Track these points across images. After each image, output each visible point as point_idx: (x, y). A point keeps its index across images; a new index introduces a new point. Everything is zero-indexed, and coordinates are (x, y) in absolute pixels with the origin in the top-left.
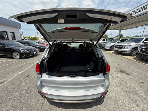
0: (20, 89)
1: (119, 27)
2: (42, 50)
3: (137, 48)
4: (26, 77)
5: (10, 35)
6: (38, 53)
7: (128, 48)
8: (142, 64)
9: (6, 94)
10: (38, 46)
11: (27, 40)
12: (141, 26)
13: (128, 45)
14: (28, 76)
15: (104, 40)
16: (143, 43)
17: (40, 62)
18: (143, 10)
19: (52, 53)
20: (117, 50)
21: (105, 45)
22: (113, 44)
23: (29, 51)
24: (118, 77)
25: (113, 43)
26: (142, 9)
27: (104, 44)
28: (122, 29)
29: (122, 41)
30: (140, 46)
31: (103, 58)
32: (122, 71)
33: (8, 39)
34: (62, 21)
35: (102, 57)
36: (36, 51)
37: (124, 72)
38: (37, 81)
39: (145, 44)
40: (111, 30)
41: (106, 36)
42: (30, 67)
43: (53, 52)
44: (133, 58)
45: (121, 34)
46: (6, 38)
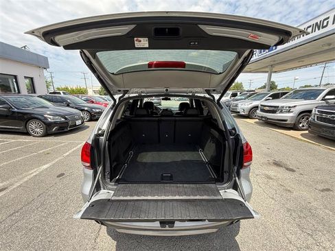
0: (42, 204)
1: (267, 67)
2: (94, 117)
3: (310, 111)
4: (58, 177)
5: (24, 84)
6: (87, 124)
7: (289, 112)
8: (322, 149)
9: (11, 215)
10: (86, 109)
11: (62, 95)
12: (316, 64)
13: (289, 105)
14: (63, 174)
15: (234, 95)
16: (322, 100)
17: (91, 139)
18: (319, 29)
19: (118, 121)
20: (265, 118)
21: (236, 105)
22: (255, 103)
23: (66, 119)
24: (269, 177)
25: (255, 100)
26: (318, 26)
27: (236, 102)
28: (274, 70)
29: (275, 96)
30: (316, 108)
31: (236, 131)
32: (277, 164)
33: (19, 92)
34: (144, 42)
35: (234, 129)
36: (82, 119)
37: (282, 166)
38: (82, 186)
39: (327, 103)
40: (250, 72)
41: (240, 86)
42: (68, 153)
43: (121, 118)
44: (302, 135)
45: (273, 83)
46: (15, 91)
